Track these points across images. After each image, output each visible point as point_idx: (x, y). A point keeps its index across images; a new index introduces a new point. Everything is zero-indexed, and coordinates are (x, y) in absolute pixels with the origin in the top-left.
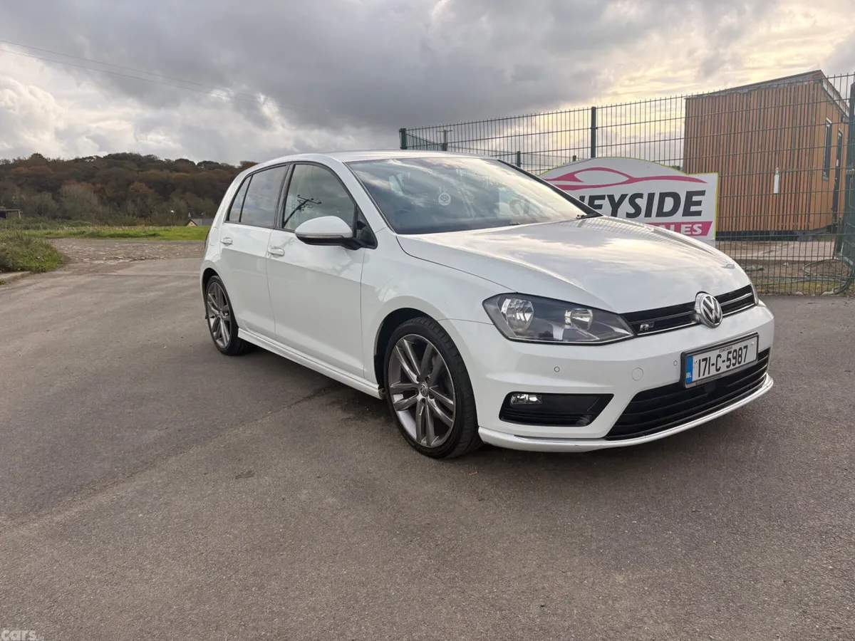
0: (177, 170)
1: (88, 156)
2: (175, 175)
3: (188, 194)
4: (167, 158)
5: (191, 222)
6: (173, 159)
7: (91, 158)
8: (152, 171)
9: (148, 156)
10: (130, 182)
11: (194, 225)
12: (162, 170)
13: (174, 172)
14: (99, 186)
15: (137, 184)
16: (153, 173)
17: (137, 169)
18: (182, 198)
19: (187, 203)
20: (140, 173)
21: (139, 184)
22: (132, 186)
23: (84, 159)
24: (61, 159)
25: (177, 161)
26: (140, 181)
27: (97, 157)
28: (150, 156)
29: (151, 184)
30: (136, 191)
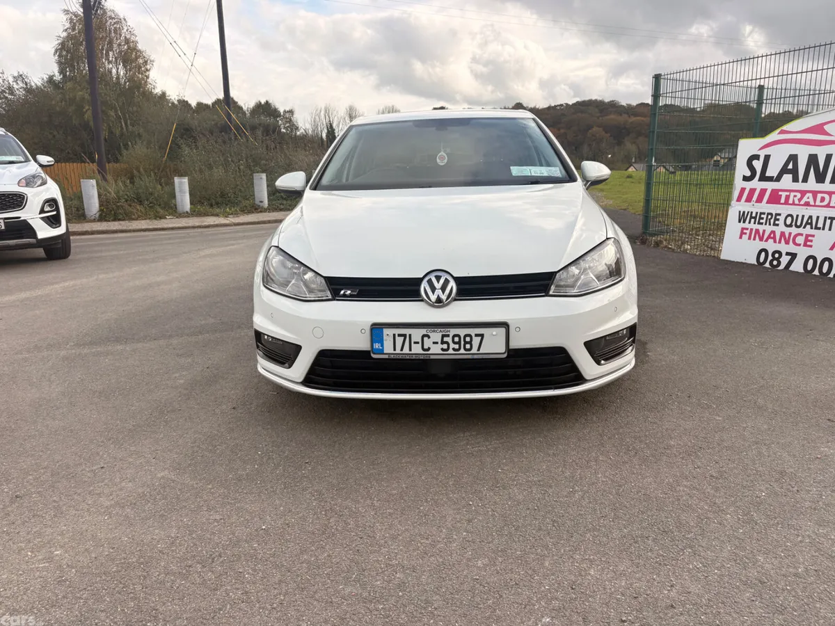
0: (636, 115)
1: (559, 104)
2: (633, 119)
3: (641, 139)
4: (628, 103)
5: (632, 167)
6: (634, 103)
7: (562, 105)
8: (612, 116)
9: (611, 101)
10: (590, 127)
11: (634, 170)
12: (621, 115)
13: (632, 117)
14: (562, 131)
15: (595, 129)
16: (612, 117)
17: (599, 114)
18: (634, 143)
19: (639, 148)
20: (601, 118)
21: (598, 128)
22: (590, 131)
23: (555, 106)
24: (537, 107)
25: (637, 105)
26: (598, 126)
27: (567, 104)
28: (613, 101)
29: (607, 129)
30: (593, 135)
